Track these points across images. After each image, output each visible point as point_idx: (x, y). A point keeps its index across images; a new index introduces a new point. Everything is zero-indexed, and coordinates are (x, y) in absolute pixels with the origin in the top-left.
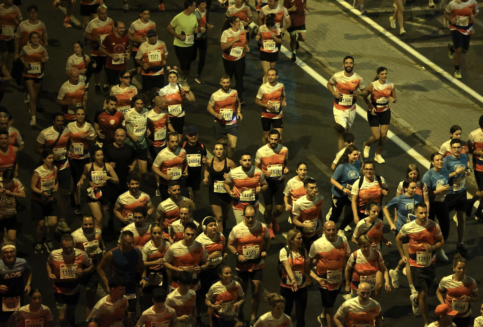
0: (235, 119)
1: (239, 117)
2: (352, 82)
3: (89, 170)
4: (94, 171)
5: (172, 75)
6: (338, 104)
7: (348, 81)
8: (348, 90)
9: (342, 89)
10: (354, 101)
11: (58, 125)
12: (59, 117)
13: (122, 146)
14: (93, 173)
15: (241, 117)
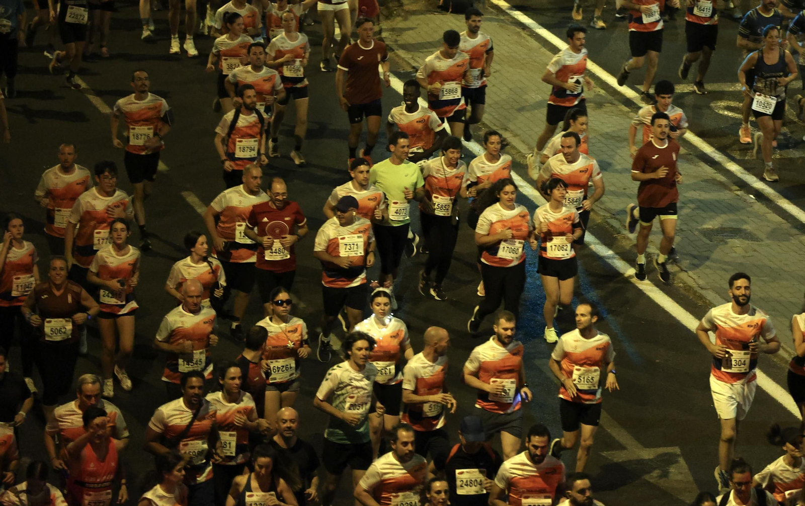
0: (519, 398)
1: (526, 394)
2: (749, 326)
3: (241, 489)
4: (252, 491)
5: (381, 300)
6: (720, 369)
7: (740, 322)
8: (740, 341)
9: (729, 340)
10: (753, 364)
11: (193, 397)
12: (194, 379)
13: (293, 442)
14: (249, 496)
15: (530, 395)
